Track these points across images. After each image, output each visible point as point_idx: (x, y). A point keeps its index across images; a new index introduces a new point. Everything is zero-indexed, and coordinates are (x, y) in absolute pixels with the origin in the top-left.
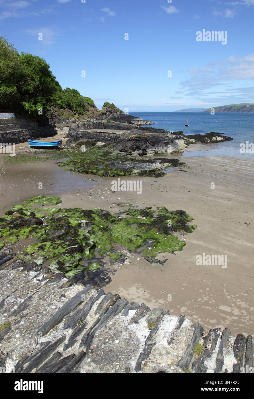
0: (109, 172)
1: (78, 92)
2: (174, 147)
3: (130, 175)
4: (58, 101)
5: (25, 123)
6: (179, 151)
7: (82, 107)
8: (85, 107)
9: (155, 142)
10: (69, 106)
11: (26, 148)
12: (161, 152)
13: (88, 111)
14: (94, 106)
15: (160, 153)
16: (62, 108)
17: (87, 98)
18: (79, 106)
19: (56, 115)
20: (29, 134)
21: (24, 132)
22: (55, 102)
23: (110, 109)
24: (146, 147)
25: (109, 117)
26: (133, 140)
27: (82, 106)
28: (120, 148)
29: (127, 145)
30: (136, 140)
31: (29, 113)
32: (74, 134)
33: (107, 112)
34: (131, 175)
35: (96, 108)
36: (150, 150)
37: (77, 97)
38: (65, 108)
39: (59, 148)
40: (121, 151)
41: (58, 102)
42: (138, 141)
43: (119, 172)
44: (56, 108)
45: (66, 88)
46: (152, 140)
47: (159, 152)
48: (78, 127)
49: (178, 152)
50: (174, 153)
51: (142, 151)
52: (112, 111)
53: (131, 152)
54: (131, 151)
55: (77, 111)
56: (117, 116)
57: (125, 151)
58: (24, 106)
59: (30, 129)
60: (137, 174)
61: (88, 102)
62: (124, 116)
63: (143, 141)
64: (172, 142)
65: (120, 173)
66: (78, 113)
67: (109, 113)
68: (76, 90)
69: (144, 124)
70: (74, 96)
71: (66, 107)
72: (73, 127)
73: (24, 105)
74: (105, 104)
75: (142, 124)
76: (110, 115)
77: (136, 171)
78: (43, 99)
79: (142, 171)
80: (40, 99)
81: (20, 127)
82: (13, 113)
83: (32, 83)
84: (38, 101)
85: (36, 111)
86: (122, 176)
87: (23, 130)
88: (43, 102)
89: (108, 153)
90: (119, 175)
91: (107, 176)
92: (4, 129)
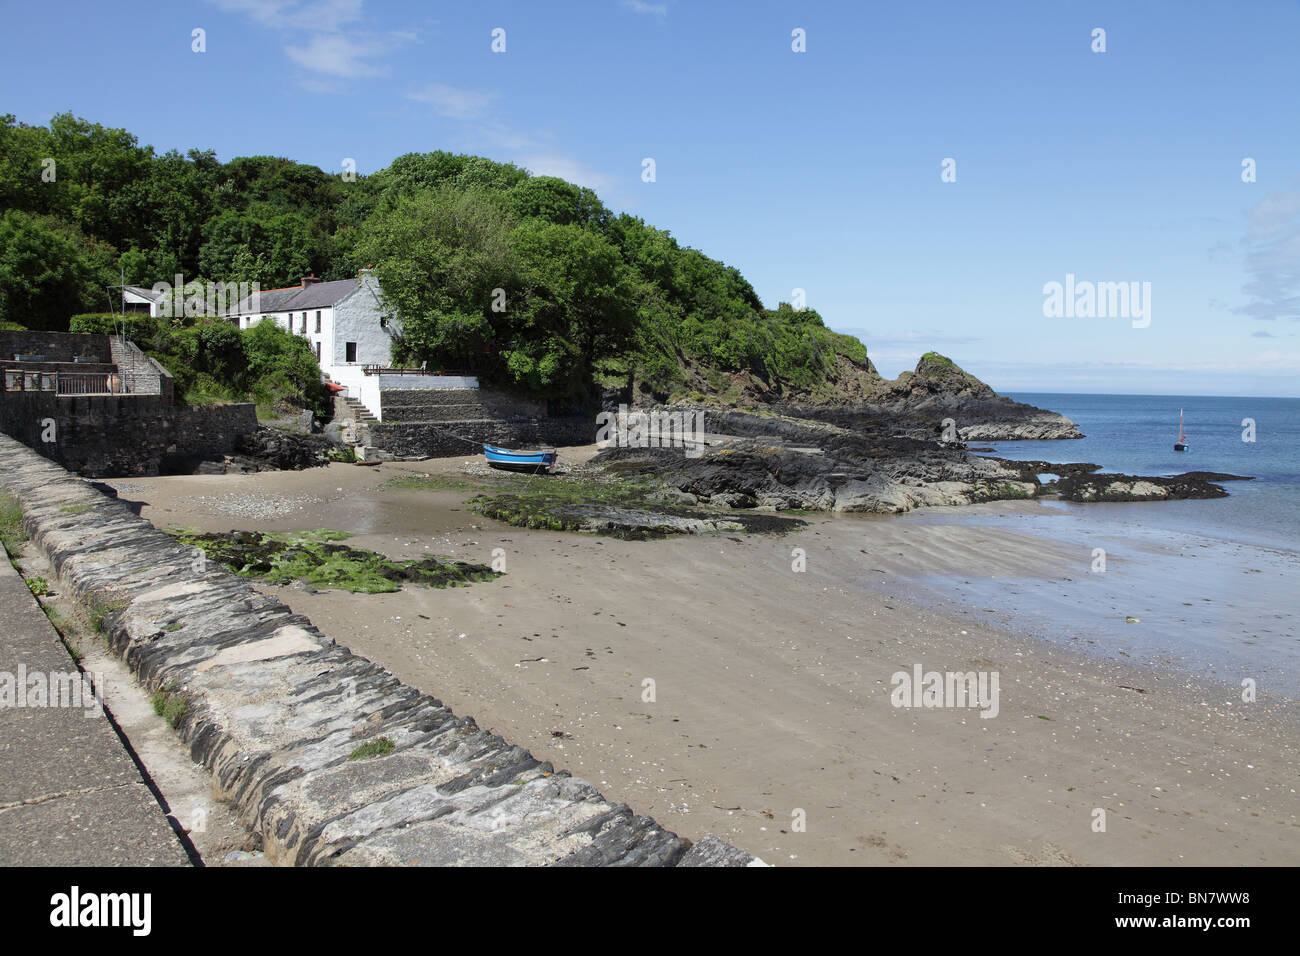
0: (530, 517)
1: (819, 317)
2: (859, 495)
3: (577, 528)
4: (718, 346)
5: (508, 403)
6: (879, 507)
7: (808, 367)
8: (822, 368)
9: (794, 475)
10: (754, 363)
11: (480, 465)
12: (810, 504)
13: (834, 381)
14: (865, 366)
15: (808, 508)
16: (727, 367)
17: (844, 336)
18: (798, 363)
19: (705, 389)
20: (511, 432)
21: (495, 427)
22: (707, 350)
23: (933, 379)
24: (759, 486)
25: (917, 407)
26: (720, 463)
27: (807, 364)
28: (684, 480)
29: (701, 476)
30: (730, 464)
31: (517, 378)
33: (913, 387)
34: (580, 530)
35: (875, 372)
36: (770, 494)
37: (801, 334)
38: (739, 371)
39: (548, 471)
40: (685, 490)
41: (717, 350)
42: (735, 465)
43: (551, 519)
44: (707, 368)
45: (780, 304)
46: (785, 469)
47: (805, 504)
49: (875, 510)
50: (860, 511)
51: (742, 495)
52: (938, 385)
53: (709, 496)
54: (710, 491)
55: (788, 380)
56: (955, 405)
57: (696, 492)
58: (507, 359)
59: (517, 422)
60: (595, 530)
61: (845, 352)
62: (990, 406)
63: (754, 467)
64: (864, 479)
65: (554, 523)
66: (792, 388)
67: (924, 393)
68: (814, 312)
69: (1036, 435)
70: (787, 330)
71: (742, 368)
73: (507, 357)
74: (923, 359)
75: (1029, 435)
76: (923, 399)
77: (595, 523)
78: (563, 345)
79: (611, 525)
80: (552, 345)
81: (489, 413)
82: (474, 378)
83: (536, 303)
84: (547, 350)
85: (535, 374)
86: (557, 529)
87: (495, 421)
88: (562, 352)
89: (643, 491)
90: (549, 527)
91: (525, 525)
92: (442, 416)
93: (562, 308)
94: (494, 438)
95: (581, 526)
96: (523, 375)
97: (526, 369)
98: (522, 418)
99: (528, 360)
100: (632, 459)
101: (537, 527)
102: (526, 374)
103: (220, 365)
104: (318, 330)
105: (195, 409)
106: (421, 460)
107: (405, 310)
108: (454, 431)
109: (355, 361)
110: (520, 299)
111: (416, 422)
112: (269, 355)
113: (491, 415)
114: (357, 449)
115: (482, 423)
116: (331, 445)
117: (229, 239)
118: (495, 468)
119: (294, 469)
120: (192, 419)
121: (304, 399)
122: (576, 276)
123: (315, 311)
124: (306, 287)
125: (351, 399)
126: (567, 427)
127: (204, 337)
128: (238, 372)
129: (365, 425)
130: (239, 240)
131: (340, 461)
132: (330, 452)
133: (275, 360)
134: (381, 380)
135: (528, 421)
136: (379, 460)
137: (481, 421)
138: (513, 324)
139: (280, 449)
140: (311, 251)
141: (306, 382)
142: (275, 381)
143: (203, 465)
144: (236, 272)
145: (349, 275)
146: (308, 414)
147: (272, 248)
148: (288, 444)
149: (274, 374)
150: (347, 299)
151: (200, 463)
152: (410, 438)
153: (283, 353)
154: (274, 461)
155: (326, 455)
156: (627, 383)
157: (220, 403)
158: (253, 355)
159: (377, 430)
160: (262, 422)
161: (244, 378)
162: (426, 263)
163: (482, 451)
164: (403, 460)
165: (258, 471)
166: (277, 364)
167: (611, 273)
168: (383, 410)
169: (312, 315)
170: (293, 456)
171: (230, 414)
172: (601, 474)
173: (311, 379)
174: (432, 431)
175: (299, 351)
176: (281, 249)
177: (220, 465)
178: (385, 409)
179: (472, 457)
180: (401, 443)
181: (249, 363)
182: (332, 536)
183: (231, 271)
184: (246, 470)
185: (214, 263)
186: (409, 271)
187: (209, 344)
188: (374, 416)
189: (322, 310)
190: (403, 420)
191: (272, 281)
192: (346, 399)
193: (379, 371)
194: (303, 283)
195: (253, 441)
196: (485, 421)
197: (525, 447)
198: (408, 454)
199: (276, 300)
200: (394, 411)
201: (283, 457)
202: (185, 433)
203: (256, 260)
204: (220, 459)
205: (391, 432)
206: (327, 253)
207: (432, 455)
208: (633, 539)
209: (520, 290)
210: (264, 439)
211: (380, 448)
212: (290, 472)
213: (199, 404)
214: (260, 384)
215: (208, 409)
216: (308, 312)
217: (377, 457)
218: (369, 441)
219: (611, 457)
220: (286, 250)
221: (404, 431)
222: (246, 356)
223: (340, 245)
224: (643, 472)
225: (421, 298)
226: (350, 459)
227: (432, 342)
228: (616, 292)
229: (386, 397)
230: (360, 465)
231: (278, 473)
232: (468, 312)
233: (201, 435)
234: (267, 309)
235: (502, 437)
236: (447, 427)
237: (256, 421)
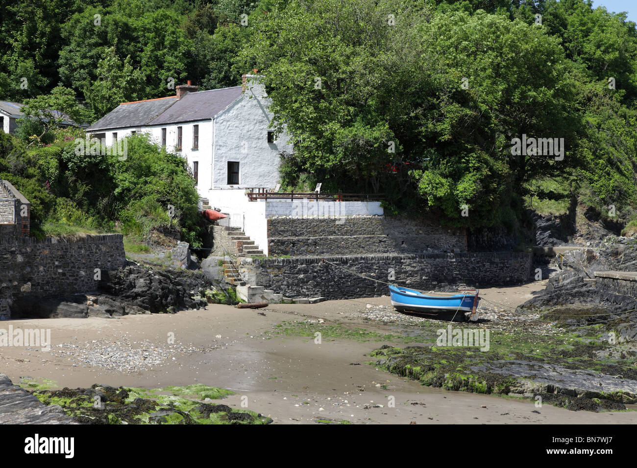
0: (447, 375)
3: (507, 391)
5: (418, 233)
11: (384, 309)
20: (422, 269)
21: (402, 263)
31: (430, 203)
32: (566, 282)
34: (510, 394)
39: (468, 317)
43: (474, 378)
48: (591, 258)
58: (418, 180)
59: (430, 257)
60: (526, 395)
65: (477, 384)
72: (571, 260)
73: (417, 177)
77: (530, 385)
78: (486, 162)
79: (550, 389)
80: (473, 163)
81: (396, 246)
82: (378, 204)
83: (453, 111)
84: (467, 169)
85: (452, 200)
86: (480, 392)
87: (402, 256)
88: (485, 171)
89: (591, 347)
90: (471, 389)
91: (441, 385)
92: (339, 248)
93: (486, 117)
94: (402, 276)
95: (512, 389)
96: (437, 199)
97: (441, 193)
98: (436, 252)
99: (444, 181)
100: (577, 305)
101: (456, 388)
102: (441, 198)
103: (83, 188)
104: (196, 148)
105: (54, 240)
106: (315, 302)
107: (297, 122)
108: (354, 268)
109: (237, 183)
110: (433, 107)
111: (309, 257)
112: (139, 177)
113: (398, 247)
114: (239, 288)
115: (387, 258)
116: (209, 284)
117: (92, 41)
118: (403, 313)
119: (166, 312)
120: (50, 252)
121: (178, 228)
122: (504, 77)
123: (191, 125)
124: (181, 96)
125: (234, 229)
126: (492, 263)
127: (65, 156)
128: (103, 197)
129: (249, 260)
130: (105, 41)
131: (219, 302)
132: (208, 292)
133: (146, 183)
134: (268, 207)
135: (444, 255)
136: (265, 302)
137: (385, 255)
138: (424, 137)
139: (150, 288)
140: (187, 54)
141: (182, 209)
142: (146, 208)
143: (62, 307)
144: (102, 79)
145: (231, 81)
146: (182, 247)
147: (142, 51)
148: (160, 282)
149: (145, 200)
150: (228, 111)
151: (58, 304)
152: (302, 276)
153: (154, 174)
154: (143, 302)
155: (203, 295)
156: (568, 209)
157: (82, 233)
158: (121, 177)
159: (263, 265)
160: (130, 256)
161: (110, 205)
162: (324, 67)
163: (387, 292)
164: (293, 302)
165: (125, 313)
166: (148, 188)
167: (550, 72)
168: (270, 242)
169: (188, 129)
170: (165, 296)
171: (94, 247)
172: (536, 323)
173: (187, 205)
174: (327, 267)
175: (173, 172)
176: (152, 51)
177: (81, 307)
178: (273, 241)
179: (375, 299)
180: (290, 281)
181: (116, 186)
182: (210, 393)
183: (94, 77)
184: (110, 312)
185: (75, 70)
186: (304, 74)
187: (70, 165)
188: (260, 249)
189: (200, 124)
190: (293, 253)
191: (143, 90)
192: (228, 228)
193: (265, 195)
194: (178, 92)
195: (119, 278)
196: (391, 255)
197: (440, 288)
198: (299, 294)
199: (148, 112)
200: (283, 243)
201: (153, 298)
202: (41, 269)
203: (123, 65)
204: (81, 300)
205: (279, 268)
206: (205, 56)
207: (328, 296)
208: (581, 408)
209: (434, 95)
210: (132, 276)
211: (266, 287)
212: (161, 316)
213: (59, 235)
214: (128, 211)
215: (69, 240)
216: (184, 126)
217: (263, 297)
218: (254, 279)
219: (549, 301)
220: (159, 53)
221: (295, 267)
222: (112, 178)
223: (220, 47)
224: (591, 321)
225: (316, 108)
226: (231, 300)
227: (328, 161)
228: (554, 96)
229: (274, 226)
230: (242, 307)
231: (148, 316)
232: (372, 124)
233: (60, 271)
234: (137, 123)
235: (411, 275)
236: (344, 262)
237: (123, 254)
